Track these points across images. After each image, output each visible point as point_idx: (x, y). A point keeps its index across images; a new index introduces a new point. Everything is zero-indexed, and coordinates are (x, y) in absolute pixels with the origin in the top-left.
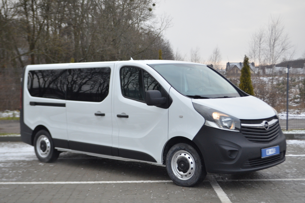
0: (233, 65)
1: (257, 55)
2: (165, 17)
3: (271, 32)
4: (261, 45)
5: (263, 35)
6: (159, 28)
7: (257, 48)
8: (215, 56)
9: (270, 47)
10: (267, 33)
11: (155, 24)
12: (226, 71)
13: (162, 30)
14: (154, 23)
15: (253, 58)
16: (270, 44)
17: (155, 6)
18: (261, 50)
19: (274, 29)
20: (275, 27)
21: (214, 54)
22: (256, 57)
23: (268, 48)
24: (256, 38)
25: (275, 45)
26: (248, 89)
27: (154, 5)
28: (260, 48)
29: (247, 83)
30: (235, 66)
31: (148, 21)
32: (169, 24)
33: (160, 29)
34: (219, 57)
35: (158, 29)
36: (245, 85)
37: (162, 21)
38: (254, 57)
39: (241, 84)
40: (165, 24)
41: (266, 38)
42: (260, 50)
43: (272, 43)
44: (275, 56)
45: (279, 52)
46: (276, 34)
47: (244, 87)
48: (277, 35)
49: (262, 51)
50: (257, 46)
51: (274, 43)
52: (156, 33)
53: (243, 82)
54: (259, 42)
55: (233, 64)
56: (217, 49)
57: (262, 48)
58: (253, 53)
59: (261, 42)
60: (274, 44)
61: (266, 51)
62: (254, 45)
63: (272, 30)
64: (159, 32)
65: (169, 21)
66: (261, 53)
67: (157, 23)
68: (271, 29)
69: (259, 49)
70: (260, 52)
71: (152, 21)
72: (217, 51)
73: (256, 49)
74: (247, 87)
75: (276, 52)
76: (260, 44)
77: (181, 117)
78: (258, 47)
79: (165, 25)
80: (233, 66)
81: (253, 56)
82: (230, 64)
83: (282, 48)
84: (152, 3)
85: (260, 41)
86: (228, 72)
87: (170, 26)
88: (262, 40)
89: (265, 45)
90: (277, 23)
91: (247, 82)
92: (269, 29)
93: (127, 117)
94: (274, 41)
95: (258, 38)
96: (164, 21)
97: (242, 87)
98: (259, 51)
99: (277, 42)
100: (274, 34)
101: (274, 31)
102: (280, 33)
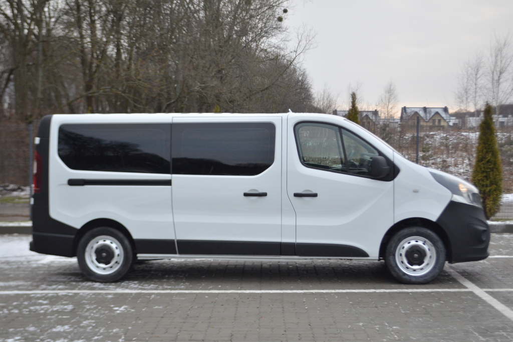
0: (413, 111)
1: (471, 97)
2: (304, 32)
3: (494, 59)
4: (478, 80)
5: (482, 65)
6: (294, 49)
7: (471, 85)
8: (387, 96)
9: (492, 85)
10: (488, 62)
11: (286, 43)
12: (401, 121)
13: (298, 53)
15: (465, 102)
16: (493, 79)
17: (288, 13)
18: (478, 89)
19: (500, 53)
20: (500, 50)
21: (386, 93)
22: (469, 100)
23: (490, 85)
24: (470, 69)
25: (501, 81)
26: (490, 155)
27: (285, 11)
28: (476, 84)
29: (490, 145)
30: (416, 113)
31: (274, 38)
32: (310, 42)
33: (296, 52)
34: (394, 98)
35: (292, 52)
36: (486, 148)
37: (300, 39)
38: (467, 101)
39: (480, 147)
40: (303, 43)
41: (487, 68)
42: (476, 89)
43: (496, 78)
44: (500, 98)
45: (508, 91)
46: (503, 62)
47: (485, 150)
48: (505, 64)
49: (479, 91)
50: (471, 82)
51: (499, 77)
52: (288, 58)
53: (484, 143)
54: (474, 76)
55: (413, 109)
56: (391, 86)
57: (480, 86)
58: (465, 93)
59: (478, 76)
60: (499, 79)
61: (486, 91)
62: (465, 80)
63: (496, 56)
64: (295, 56)
65: (310, 38)
66: (478, 94)
67: (288, 41)
68: (494, 55)
69: (474, 86)
70: (476, 92)
71: (280, 38)
72: (392, 88)
73: (469, 87)
74: (490, 152)
75: (503, 92)
76: (476, 79)
77: (416, 191)
78: (474, 84)
79: (304, 46)
80: (413, 113)
81: (465, 98)
82: (407, 109)
84: (283, 8)
85: (476, 75)
86: (404, 123)
87: (312, 46)
88: (480, 72)
89: (484, 81)
90: (504, 45)
91: (489, 143)
92: (491, 55)
93: (315, 195)
94: (498, 73)
95: (472, 69)
96: (303, 38)
97: (482, 151)
98: (474, 91)
99: (504, 75)
100: (499, 63)
101: (499, 57)
102: (509, 60)
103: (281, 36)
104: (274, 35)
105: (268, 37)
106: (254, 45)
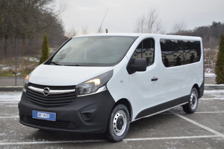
2: (63, 3)
3: (149, 17)
4: (143, 26)
5: (145, 19)
9: (149, 28)
10: (147, 18)
13: (61, 11)
14: (53, 6)
16: (149, 26)
18: (143, 30)
20: (152, 14)
23: (147, 28)
24: (140, 21)
25: (152, 26)
33: (59, 11)
35: (57, 11)
37: (61, 6)
40: (63, 7)
41: (147, 21)
43: (150, 25)
45: (155, 31)
46: (153, 19)
52: (56, 14)
57: (144, 28)
59: (143, 24)
61: (146, 31)
62: (138, 26)
63: (151, 16)
64: (59, 13)
65: (66, 6)
67: (55, 6)
68: (150, 15)
73: (139, 29)
75: (153, 31)
78: (141, 28)
79: (63, 9)
83: (157, 29)
87: (66, 9)
88: (144, 23)
90: (154, 12)
92: (148, 15)
94: (151, 23)
99: (153, 24)
100: (152, 19)
101: (152, 16)
102: (156, 18)
103: (52, 4)
104: (49, 4)
105: (46, 5)
106: (39, 7)
